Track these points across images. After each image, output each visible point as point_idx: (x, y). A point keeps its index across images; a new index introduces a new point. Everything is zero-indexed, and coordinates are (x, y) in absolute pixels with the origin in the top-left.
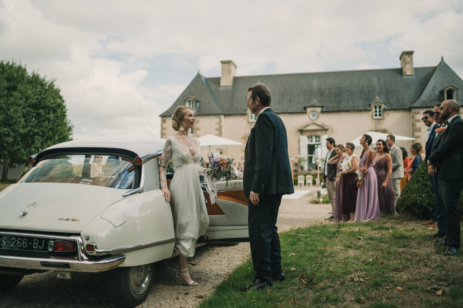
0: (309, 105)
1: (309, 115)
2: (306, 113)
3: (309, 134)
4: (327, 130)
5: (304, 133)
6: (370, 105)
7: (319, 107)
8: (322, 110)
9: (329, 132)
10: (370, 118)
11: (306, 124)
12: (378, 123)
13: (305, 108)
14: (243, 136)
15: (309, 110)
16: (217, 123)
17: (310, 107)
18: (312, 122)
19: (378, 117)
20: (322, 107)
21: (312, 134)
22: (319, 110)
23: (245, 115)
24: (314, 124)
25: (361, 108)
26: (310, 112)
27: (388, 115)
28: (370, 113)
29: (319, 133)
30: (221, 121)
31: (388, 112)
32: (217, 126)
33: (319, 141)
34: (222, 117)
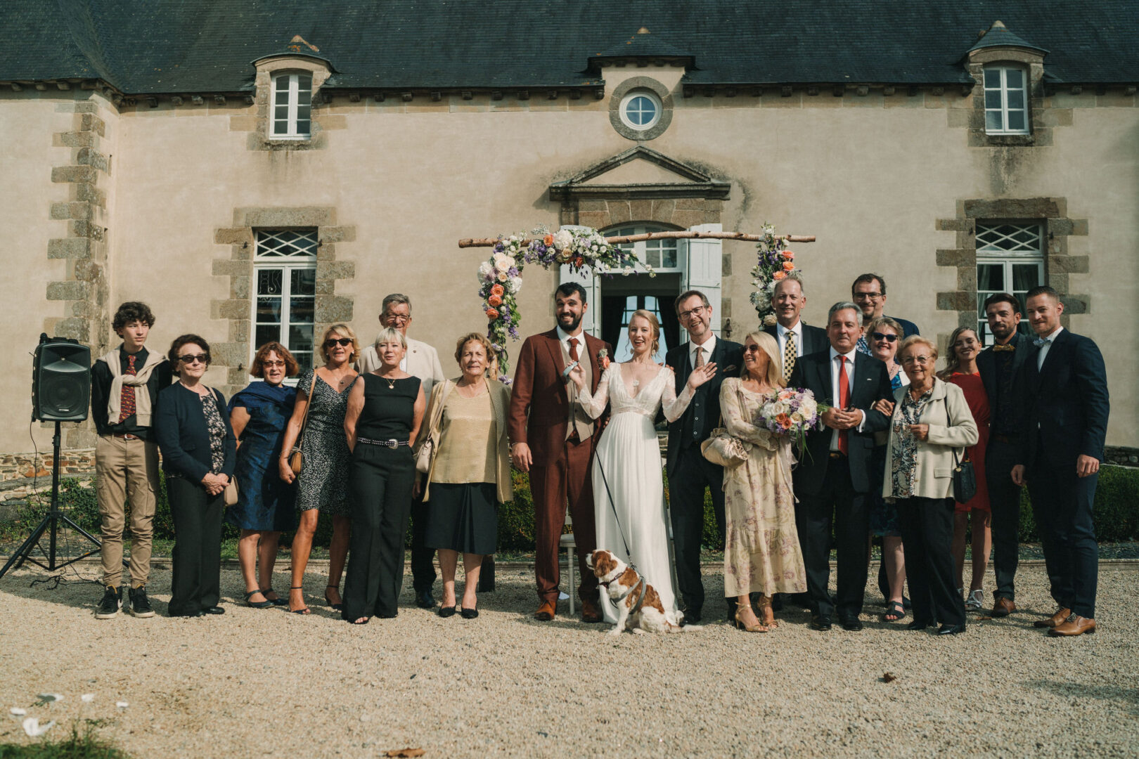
0: (616, 50)
1: (615, 106)
2: (596, 93)
3: (610, 212)
4: (719, 192)
5: (584, 205)
6: (962, 63)
7: (673, 62)
8: (685, 77)
9: (730, 206)
10: (963, 132)
11: (596, 158)
12: (1011, 163)
13: (594, 69)
14: (227, 222)
15: (613, 78)
16: (64, 139)
17: (620, 61)
18: (632, 145)
19: (1006, 130)
20: (689, 64)
21: (630, 210)
22: (670, 78)
23: (242, 98)
24: (643, 155)
25: (908, 77)
26: (621, 92)
27: (1067, 120)
28: (965, 106)
29: (671, 210)
30: (88, 124)
31: (1064, 102)
32: (66, 157)
33: (672, 259)
34: (102, 107)
